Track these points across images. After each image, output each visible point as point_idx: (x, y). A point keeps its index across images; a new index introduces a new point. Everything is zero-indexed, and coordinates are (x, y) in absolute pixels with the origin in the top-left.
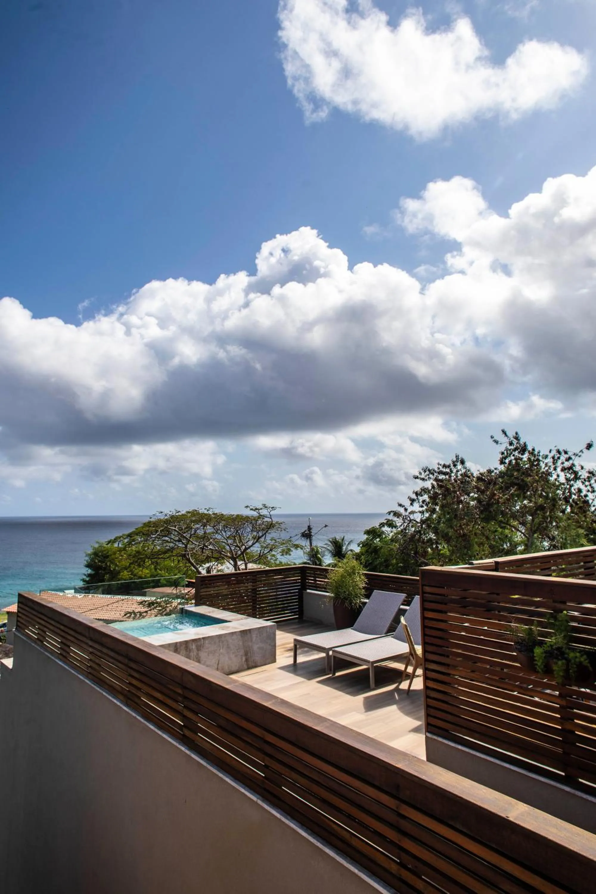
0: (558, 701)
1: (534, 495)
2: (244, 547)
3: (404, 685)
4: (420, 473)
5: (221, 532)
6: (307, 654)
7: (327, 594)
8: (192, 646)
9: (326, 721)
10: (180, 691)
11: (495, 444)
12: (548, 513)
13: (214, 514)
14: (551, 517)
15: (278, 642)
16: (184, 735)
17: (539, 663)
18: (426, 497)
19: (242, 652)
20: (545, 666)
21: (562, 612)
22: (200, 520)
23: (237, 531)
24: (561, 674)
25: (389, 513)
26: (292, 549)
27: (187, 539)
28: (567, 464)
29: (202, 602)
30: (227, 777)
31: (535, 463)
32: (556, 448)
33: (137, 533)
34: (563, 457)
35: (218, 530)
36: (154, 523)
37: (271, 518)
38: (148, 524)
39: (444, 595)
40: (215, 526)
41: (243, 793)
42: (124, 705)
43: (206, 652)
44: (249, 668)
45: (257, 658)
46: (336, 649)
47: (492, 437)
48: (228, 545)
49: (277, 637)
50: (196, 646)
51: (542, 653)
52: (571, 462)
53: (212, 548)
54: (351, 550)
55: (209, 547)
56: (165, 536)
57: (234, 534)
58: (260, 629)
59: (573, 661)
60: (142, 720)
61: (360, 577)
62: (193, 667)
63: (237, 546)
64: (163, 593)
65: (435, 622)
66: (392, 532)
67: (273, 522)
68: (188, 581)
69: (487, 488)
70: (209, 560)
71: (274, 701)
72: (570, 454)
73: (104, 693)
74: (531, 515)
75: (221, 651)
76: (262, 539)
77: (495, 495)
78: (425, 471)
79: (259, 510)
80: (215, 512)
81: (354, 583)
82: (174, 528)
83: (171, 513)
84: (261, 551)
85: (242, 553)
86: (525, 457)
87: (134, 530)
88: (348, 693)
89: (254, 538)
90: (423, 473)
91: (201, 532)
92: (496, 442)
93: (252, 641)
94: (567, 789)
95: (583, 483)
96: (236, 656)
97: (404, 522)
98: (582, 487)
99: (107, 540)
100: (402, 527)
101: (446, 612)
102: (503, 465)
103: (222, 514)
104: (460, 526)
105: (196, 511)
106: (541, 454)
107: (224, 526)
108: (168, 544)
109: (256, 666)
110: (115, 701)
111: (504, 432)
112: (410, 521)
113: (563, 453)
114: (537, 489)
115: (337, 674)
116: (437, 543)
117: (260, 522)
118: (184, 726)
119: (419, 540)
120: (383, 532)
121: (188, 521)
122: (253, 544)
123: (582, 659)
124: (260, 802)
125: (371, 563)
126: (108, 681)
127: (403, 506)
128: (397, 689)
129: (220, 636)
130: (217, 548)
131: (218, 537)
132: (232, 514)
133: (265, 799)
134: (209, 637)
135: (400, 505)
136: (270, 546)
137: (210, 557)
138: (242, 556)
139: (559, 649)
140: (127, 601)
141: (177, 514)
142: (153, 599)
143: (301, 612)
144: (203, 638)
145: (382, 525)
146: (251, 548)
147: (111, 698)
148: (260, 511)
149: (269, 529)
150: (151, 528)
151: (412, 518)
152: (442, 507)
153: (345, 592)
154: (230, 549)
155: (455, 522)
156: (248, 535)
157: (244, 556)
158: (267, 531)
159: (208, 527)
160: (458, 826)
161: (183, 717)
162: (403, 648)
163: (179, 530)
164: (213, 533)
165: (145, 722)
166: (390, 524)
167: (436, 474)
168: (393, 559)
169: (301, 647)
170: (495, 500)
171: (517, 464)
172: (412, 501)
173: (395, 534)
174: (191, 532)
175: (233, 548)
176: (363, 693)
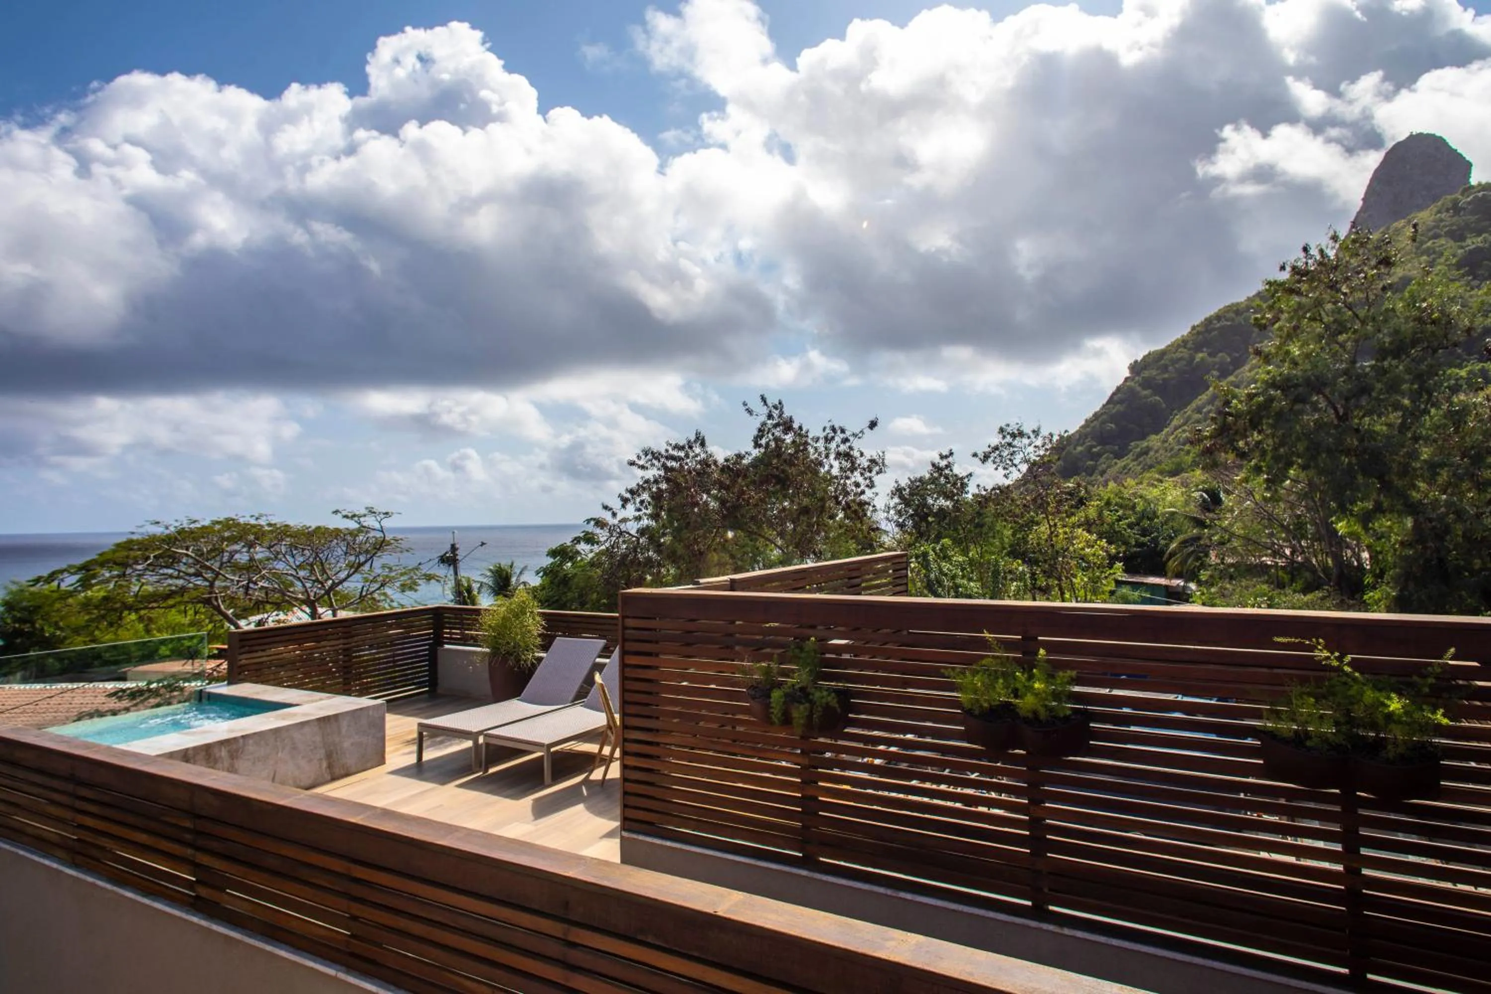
0: (800, 760)
1: (798, 493)
2: (330, 582)
3: (597, 775)
4: (639, 457)
5: (284, 556)
6: (441, 746)
7: (479, 649)
8: (220, 751)
9: (457, 831)
10: (188, 824)
11: (748, 415)
12: (815, 519)
13: (270, 525)
14: (818, 525)
15: (388, 732)
16: (198, 897)
17: (776, 711)
18: (645, 496)
19: (321, 753)
20: (783, 714)
21: (809, 639)
22: (241, 537)
23: (317, 556)
24: (802, 721)
25: (588, 521)
26: (420, 582)
27: (213, 571)
28: (843, 448)
29: (241, 677)
30: (282, 949)
31: (801, 448)
32: (831, 424)
33: (104, 561)
34: (838, 438)
35: (278, 553)
36: (139, 542)
37: (382, 531)
38: (129, 545)
39: (655, 630)
40: (272, 547)
41: (312, 968)
42: (70, 867)
43: (248, 760)
44: (334, 779)
45: (350, 761)
46: (490, 732)
47: (745, 404)
48: (299, 579)
49: (388, 725)
50: (229, 751)
51: (781, 697)
52: (848, 444)
53: (266, 585)
54: (524, 583)
55: (260, 584)
56: (167, 567)
57: (311, 560)
58: (355, 714)
59: (818, 704)
60: (109, 886)
61: (534, 619)
62: (214, 779)
63: (317, 580)
64: (163, 672)
65: (639, 671)
66: (591, 551)
67: (387, 538)
68: (217, 649)
69: (734, 482)
70: (261, 606)
71: (369, 813)
72: (848, 433)
73: (22, 853)
74: (793, 522)
75: (280, 754)
76: (366, 567)
77: (743, 493)
78: (646, 455)
79: (359, 517)
80: (273, 522)
81: (524, 629)
82: (185, 551)
83: (177, 524)
84: (363, 588)
85: (328, 593)
86: (789, 438)
87: (96, 557)
88: (507, 797)
89: (350, 566)
90: (643, 457)
91: (242, 558)
92: (750, 412)
93: (339, 732)
94: (804, 873)
95: (862, 474)
96: (310, 761)
97: (612, 536)
98: (860, 479)
99: (31, 578)
100: (607, 545)
101: (657, 655)
102: (758, 450)
103: (287, 526)
104: (695, 539)
105: (233, 520)
106: (811, 435)
107: (291, 545)
108: (170, 581)
109: (347, 775)
110: (47, 862)
111: (763, 399)
112: (621, 533)
113: (839, 432)
114: (801, 486)
115: (492, 771)
116: (659, 565)
117: (361, 538)
118: (197, 882)
119: (632, 562)
120: (578, 553)
121: (215, 539)
122: (349, 576)
123: (829, 699)
124: (342, 976)
125: (557, 601)
126: (29, 830)
127: (611, 509)
128: (586, 782)
129: (276, 731)
130: (276, 586)
131: (277, 567)
132: (308, 525)
133: (350, 968)
134: (255, 734)
135: (606, 508)
136: (381, 578)
137: (262, 602)
138: (326, 597)
139: (802, 689)
140: (83, 693)
141: (192, 526)
142: (142, 684)
143: (433, 682)
144: (243, 737)
145: (577, 540)
146: (345, 584)
147: (36, 858)
148: (362, 519)
149: (379, 549)
150: (132, 554)
151: (624, 529)
152: (670, 511)
153: (508, 643)
154: (304, 586)
155: (685, 534)
156: (338, 564)
157: (330, 599)
158: (374, 554)
159: (258, 548)
160: (650, 940)
161: (195, 867)
162: (597, 719)
163: (196, 555)
164: (268, 559)
165: (115, 889)
166: (589, 539)
167: (662, 460)
168: (593, 593)
169: (432, 736)
170: (743, 500)
171: (778, 447)
172: (625, 501)
173: (597, 554)
174: (223, 557)
175: (308, 585)
176: (533, 793)
